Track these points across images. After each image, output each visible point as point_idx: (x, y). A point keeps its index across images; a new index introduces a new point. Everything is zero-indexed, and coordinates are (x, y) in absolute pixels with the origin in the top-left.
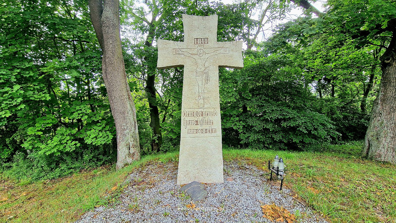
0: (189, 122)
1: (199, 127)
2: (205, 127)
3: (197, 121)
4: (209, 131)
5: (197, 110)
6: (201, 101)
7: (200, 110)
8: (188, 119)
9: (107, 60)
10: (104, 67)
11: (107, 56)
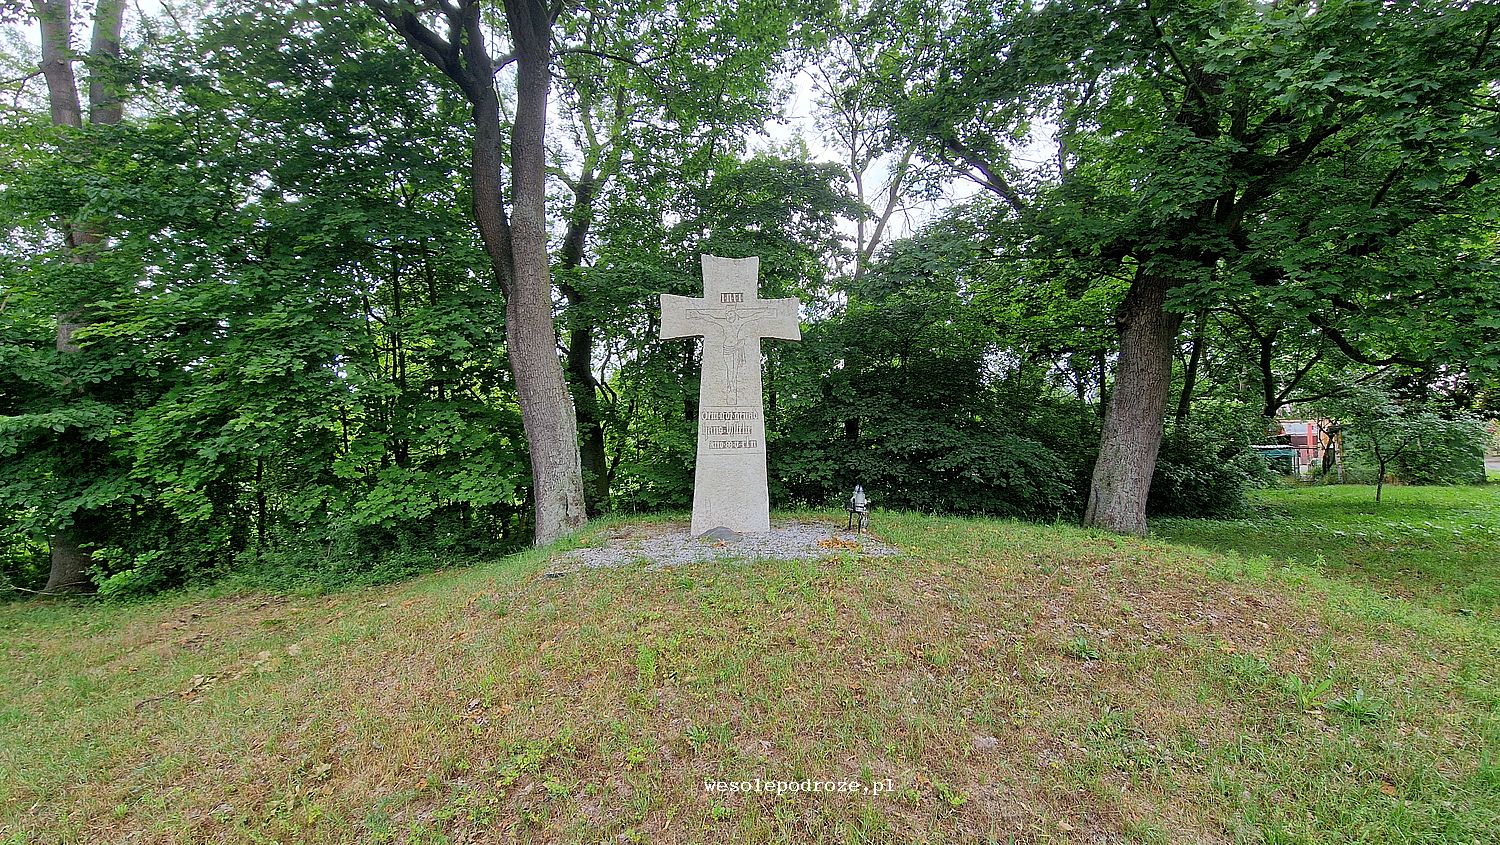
0: (713, 430)
1: (728, 438)
2: (738, 437)
3: (725, 428)
4: (745, 444)
5: (725, 409)
6: (732, 395)
7: (730, 409)
8: (710, 424)
9: (521, 310)
10: (511, 324)
11: (522, 301)
